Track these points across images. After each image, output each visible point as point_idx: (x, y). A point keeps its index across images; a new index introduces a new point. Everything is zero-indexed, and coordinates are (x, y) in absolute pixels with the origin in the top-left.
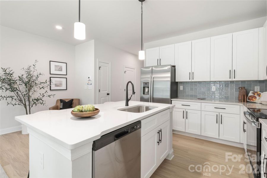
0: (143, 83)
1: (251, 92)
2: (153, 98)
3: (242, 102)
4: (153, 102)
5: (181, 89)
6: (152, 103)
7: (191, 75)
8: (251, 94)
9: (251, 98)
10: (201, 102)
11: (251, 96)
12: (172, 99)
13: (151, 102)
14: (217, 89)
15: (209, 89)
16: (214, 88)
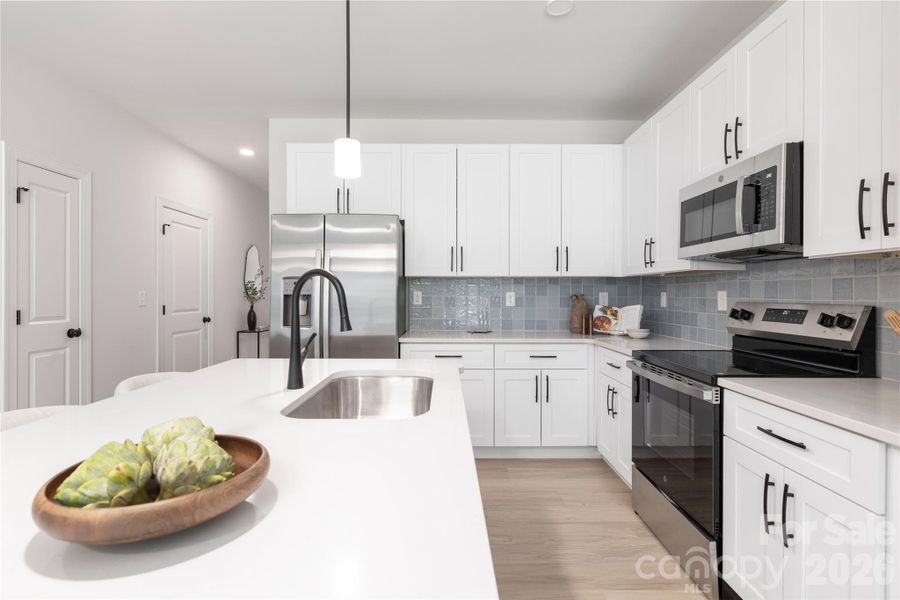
0: (285, 278)
1: (597, 307)
2: (330, 338)
3: (581, 333)
4: (330, 357)
5: (415, 303)
6: (326, 361)
7: (457, 254)
8: (597, 313)
9: (599, 323)
10: (494, 344)
11: (599, 318)
12: (401, 340)
13: (322, 356)
14: (518, 300)
15: (497, 302)
16: (510, 299)
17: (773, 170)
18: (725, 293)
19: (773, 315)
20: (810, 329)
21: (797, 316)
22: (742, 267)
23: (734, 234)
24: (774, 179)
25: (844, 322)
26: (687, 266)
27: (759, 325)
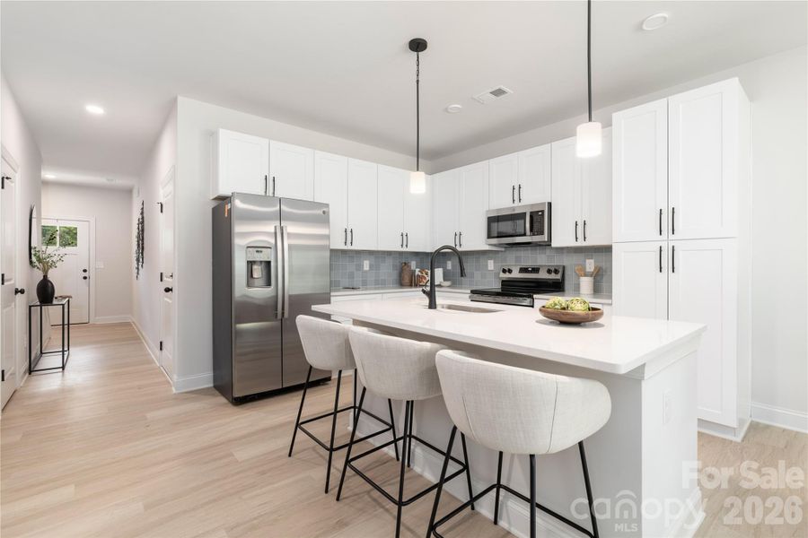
3: (411, 286)
8: (418, 273)
9: (420, 279)
11: (419, 276)
14: (371, 266)
15: (360, 267)
16: (366, 265)
17: (543, 211)
18: (492, 261)
19: (523, 270)
20: (543, 275)
21: (536, 270)
22: (503, 249)
23: (525, 235)
24: (543, 215)
25: (556, 272)
26: (487, 248)
27: (516, 274)
